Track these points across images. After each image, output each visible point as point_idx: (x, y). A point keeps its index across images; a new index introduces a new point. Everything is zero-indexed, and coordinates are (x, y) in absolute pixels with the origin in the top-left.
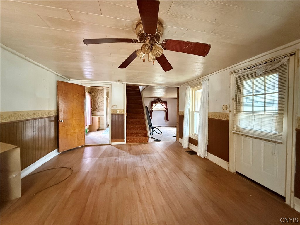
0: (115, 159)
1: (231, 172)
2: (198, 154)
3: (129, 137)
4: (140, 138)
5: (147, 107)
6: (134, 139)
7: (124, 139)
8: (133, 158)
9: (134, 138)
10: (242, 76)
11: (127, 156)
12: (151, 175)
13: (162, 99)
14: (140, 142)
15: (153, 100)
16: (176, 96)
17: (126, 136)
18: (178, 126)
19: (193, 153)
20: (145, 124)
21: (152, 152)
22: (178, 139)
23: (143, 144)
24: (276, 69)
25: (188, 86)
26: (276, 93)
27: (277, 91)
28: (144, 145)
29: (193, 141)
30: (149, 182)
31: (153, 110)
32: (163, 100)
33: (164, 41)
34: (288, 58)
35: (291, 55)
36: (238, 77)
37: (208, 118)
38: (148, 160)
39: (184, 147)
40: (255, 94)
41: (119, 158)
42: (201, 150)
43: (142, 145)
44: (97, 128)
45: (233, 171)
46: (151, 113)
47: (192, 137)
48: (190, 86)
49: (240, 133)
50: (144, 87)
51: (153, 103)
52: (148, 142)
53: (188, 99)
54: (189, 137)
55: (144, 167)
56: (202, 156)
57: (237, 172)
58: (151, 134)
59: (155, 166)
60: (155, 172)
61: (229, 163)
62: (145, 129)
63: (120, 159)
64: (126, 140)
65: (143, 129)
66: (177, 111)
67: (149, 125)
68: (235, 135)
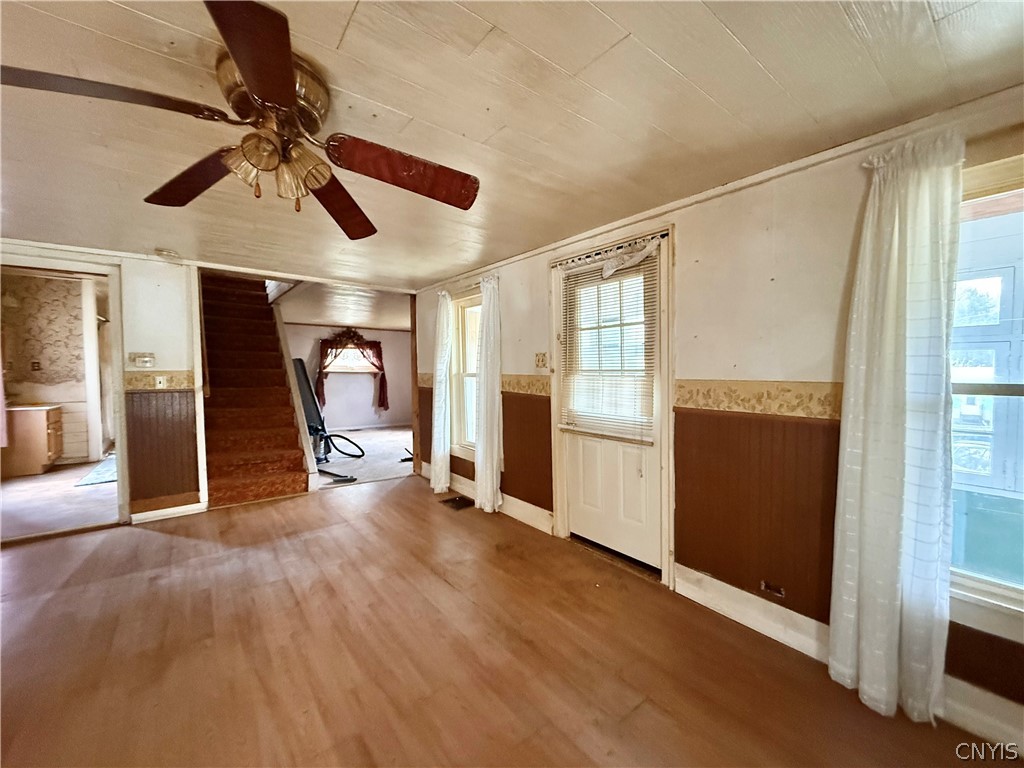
0: (153, 579)
1: (559, 538)
2: (477, 505)
3: (224, 481)
4: (273, 478)
5: (300, 360)
6: (245, 486)
7: (198, 490)
8: (239, 557)
9: (244, 484)
10: (577, 276)
11: (215, 555)
12: (316, 603)
13: (361, 332)
14: (271, 494)
15: (326, 334)
16: (407, 324)
17: (209, 477)
18: (416, 423)
19: (465, 503)
20: (292, 424)
21: (324, 523)
22: (417, 467)
23: (285, 499)
24: (639, 265)
25: (443, 293)
26: (641, 323)
27: (642, 318)
28: (289, 504)
29: (461, 467)
30: (308, 628)
31: (327, 374)
32: (368, 336)
33: (332, 138)
34: (658, 242)
35: (663, 236)
36: (568, 278)
37: (502, 392)
38: (306, 552)
39: (437, 490)
40: (603, 325)
41: (169, 571)
42: (484, 490)
43: (283, 503)
44: (45, 461)
45: (563, 534)
46: (320, 384)
47: (458, 453)
48: (449, 293)
49: (576, 429)
50: (286, 286)
51: (326, 346)
52: (306, 489)
53: (445, 336)
54: (451, 456)
55: (286, 581)
56: (488, 509)
57: (573, 535)
58: (319, 460)
59: (332, 569)
60: (331, 590)
61: (554, 514)
62: (294, 443)
63: (175, 576)
64: (210, 495)
65: (284, 446)
66: (412, 374)
67: (310, 427)
68: (567, 436)
